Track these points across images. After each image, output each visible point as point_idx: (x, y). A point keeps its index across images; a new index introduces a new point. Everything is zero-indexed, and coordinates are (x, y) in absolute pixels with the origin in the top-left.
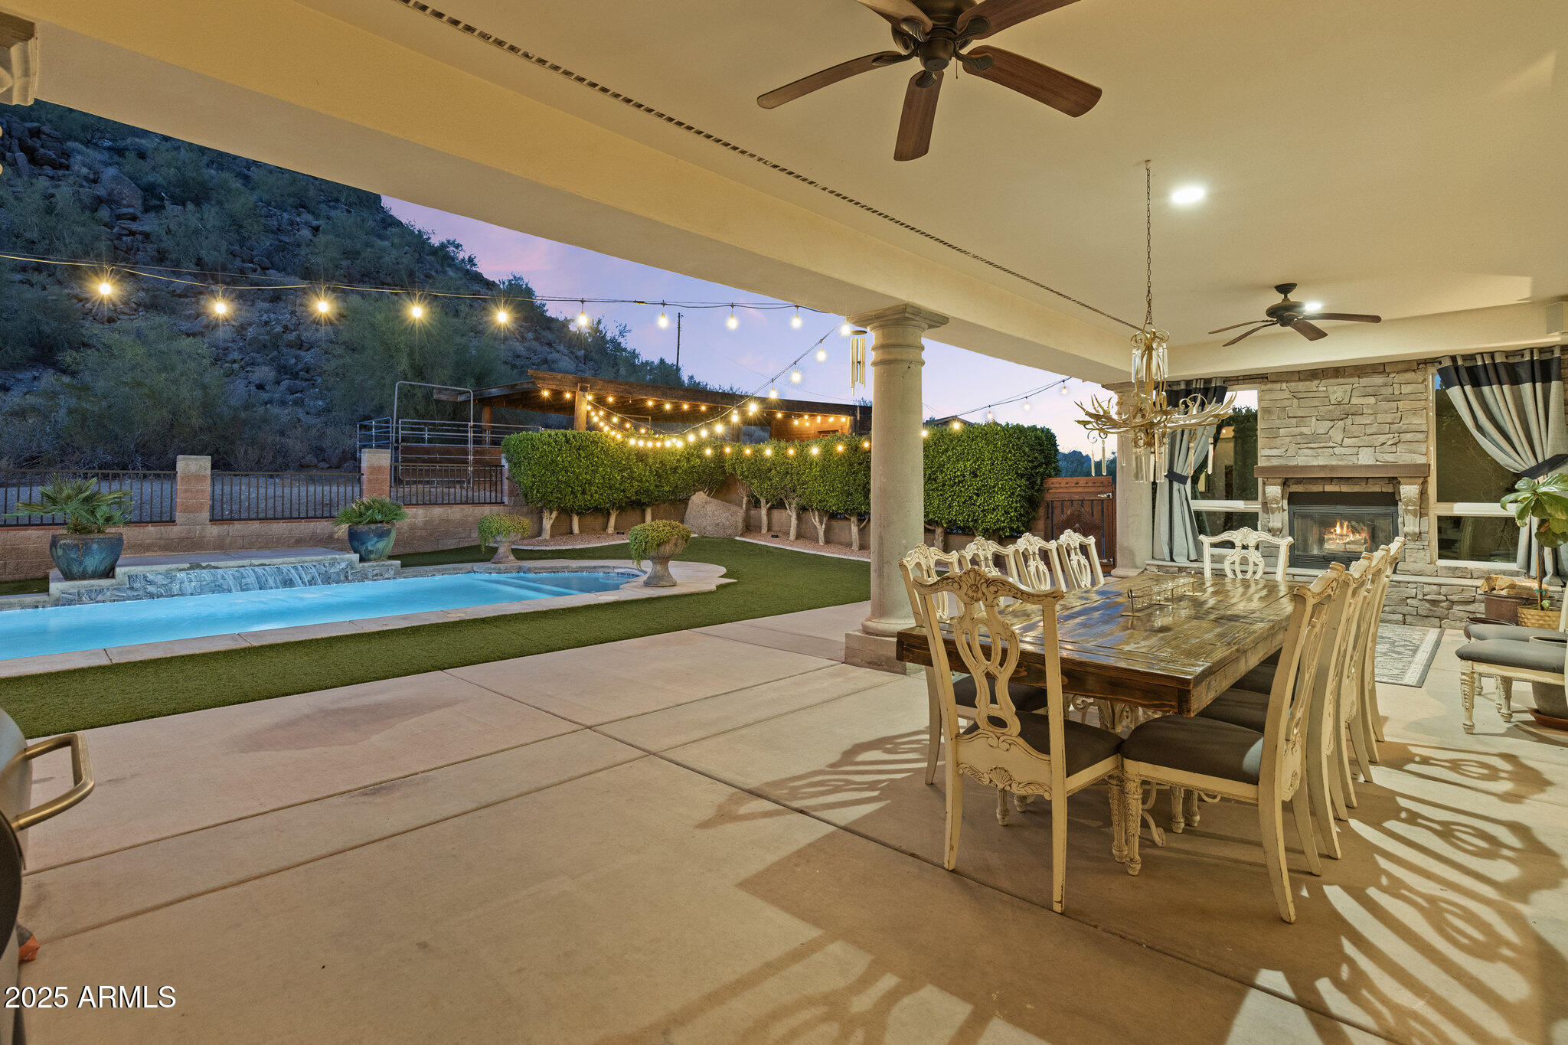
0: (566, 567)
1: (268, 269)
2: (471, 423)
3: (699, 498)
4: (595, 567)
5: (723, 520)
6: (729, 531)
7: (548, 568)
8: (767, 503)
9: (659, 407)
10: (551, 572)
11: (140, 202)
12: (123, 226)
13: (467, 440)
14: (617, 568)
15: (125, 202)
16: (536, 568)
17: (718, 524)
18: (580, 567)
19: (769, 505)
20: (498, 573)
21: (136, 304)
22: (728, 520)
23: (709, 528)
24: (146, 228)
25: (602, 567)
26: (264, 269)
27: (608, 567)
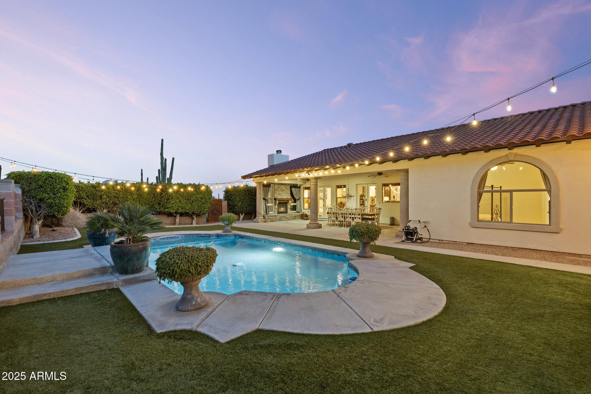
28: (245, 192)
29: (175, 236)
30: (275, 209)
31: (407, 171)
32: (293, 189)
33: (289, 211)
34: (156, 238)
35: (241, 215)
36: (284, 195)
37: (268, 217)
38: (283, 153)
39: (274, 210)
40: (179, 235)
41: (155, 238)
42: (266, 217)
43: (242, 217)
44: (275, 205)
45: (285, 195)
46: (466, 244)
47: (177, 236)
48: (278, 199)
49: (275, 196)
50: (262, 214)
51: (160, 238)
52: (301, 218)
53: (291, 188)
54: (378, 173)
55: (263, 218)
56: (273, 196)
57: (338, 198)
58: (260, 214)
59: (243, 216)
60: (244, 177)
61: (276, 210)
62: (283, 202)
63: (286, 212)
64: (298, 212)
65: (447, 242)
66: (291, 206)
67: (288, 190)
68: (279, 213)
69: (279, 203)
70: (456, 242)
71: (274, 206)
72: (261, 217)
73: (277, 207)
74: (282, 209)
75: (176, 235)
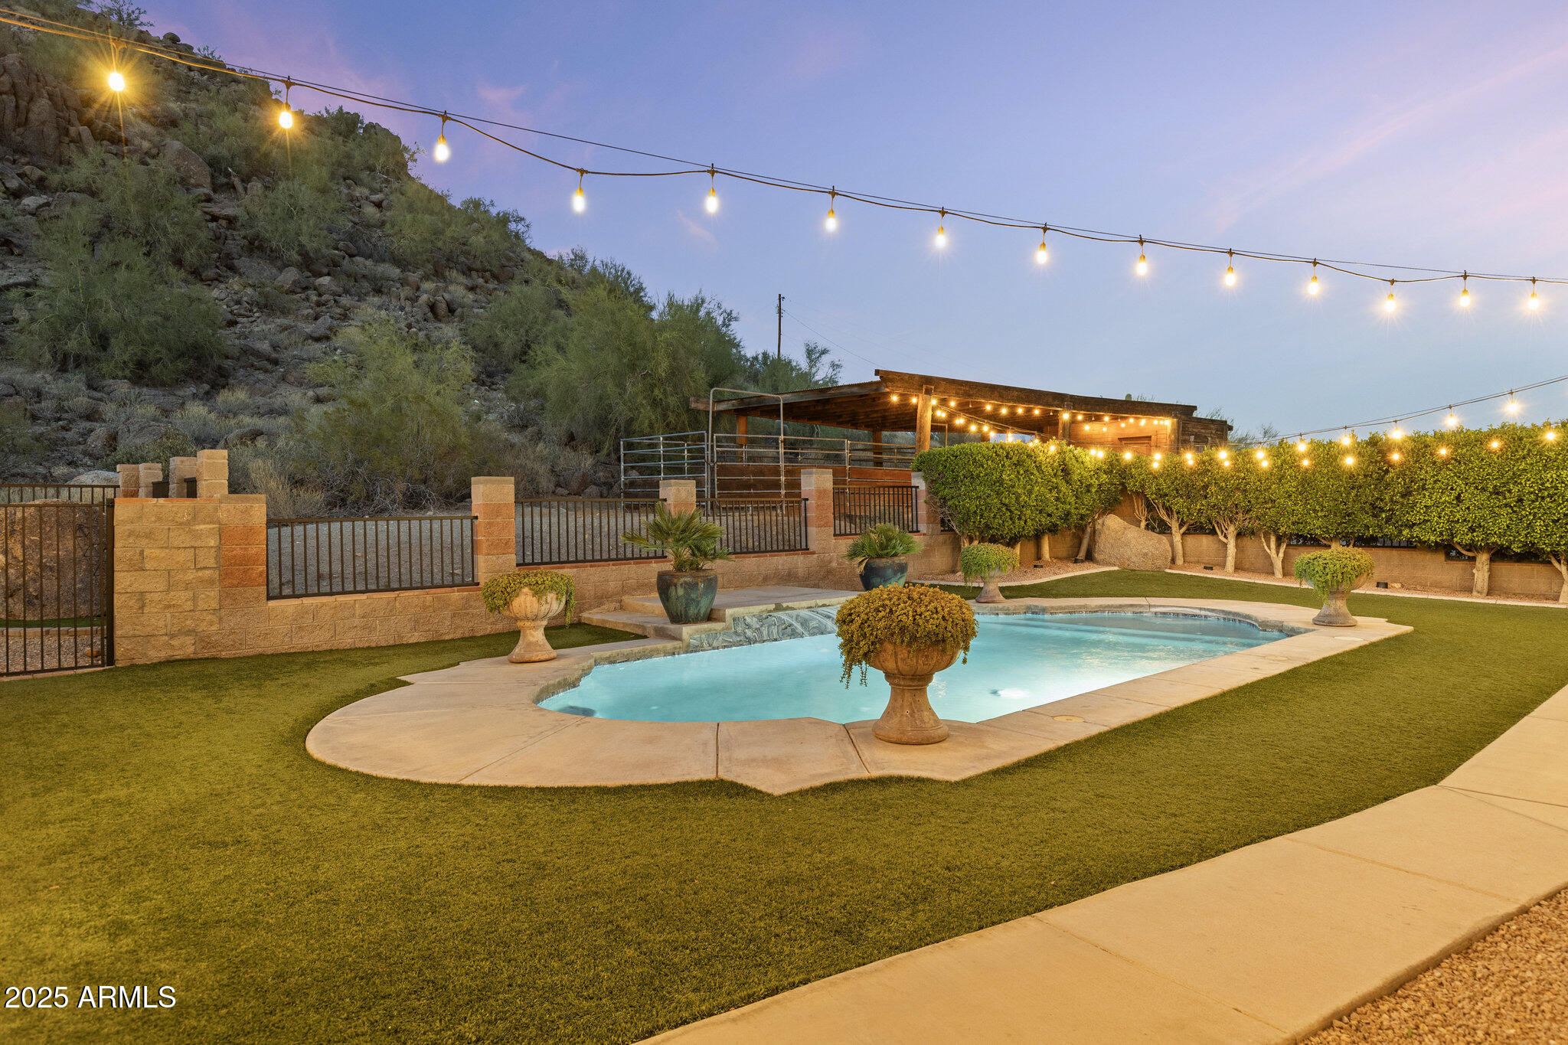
0: (1085, 606)
1: (354, 256)
2: (782, 437)
3: (1112, 523)
4: (1121, 606)
5: (1151, 549)
6: (1159, 563)
7: (1065, 608)
8: (1181, 526)
9: (1013, 414)
10: (1066, 613)
11: (209, 180)
12: (206, 210)
13: (779, 458)
14: (1155, 606)
15: (192, 181)
16: (1052, 608)
17: (1146, 554)
18: (1101, 606)
19: (1184, 529)
20: (1006, 614)
21: (248, 303)
22: (1157, 549)
23: (1134, 559)
24: (229, 211)
25: (1132, 606)
26: (351, 256)
27: (1141, 606)
29: (1197, 612)
34: (1141, 610)
40: (1208, 610)
41: (1136, 610)
47: (1203, 613)
51: (1154, 610)
75: (1200, 609)
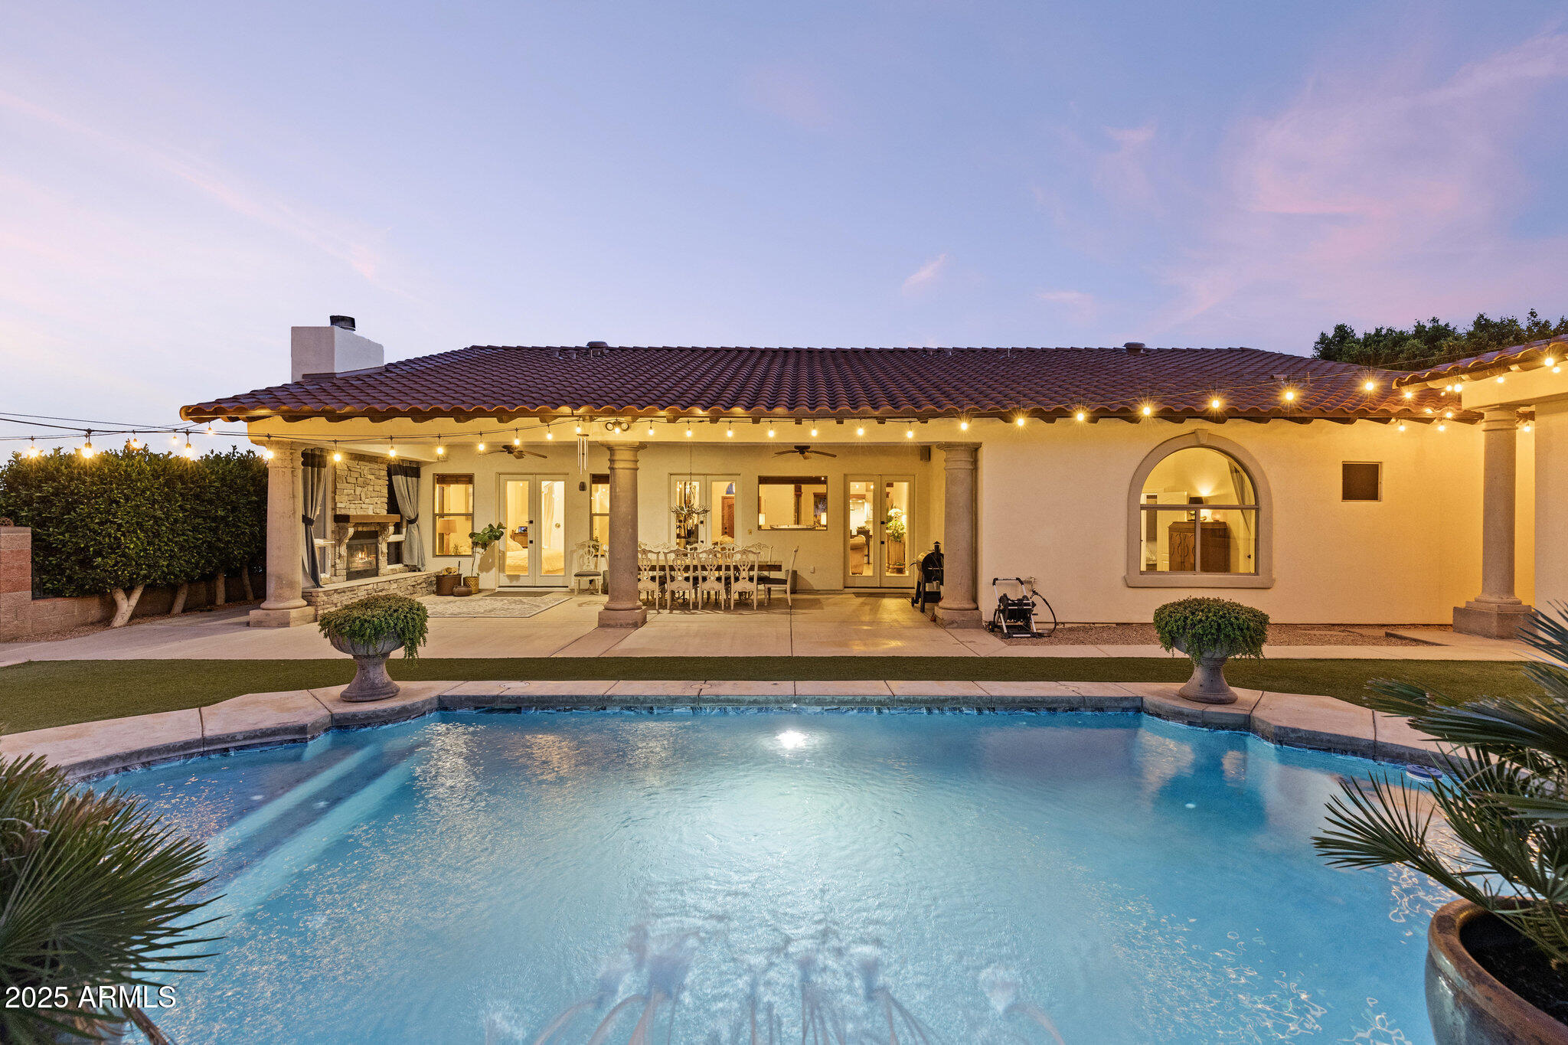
28: (169, 483)
30: (338, 561)
31: (974, 450)
32: (399, 480)
33: (385, 567)
35: (120, 596)
36: (367, 501)
37: (325, 598)
38: (359, 330)
39: (334, 566)
42: (319, 599)
43: (126, 606)
44: (339, 542)
45: (372, 505)
46: (1114, 625)
48: (356, 517)
49: (339, 505)
50: (299, 584)
52: (434, 588)
53: (390, 475)
54: (796, 447)
55: (305, 603)
56: (329, 505)
57: (597, 515)
58: (292, 585)
59: (134, 601)
60: (199, 413)
61: (341, 565)
62: (365, 529)
63: (375, 572)
64: (414, 569)
65: (1076, 625)
66: (389, 544)
67: (381, 482)
68: (352, 575)
69: (357, 535)
70: (1094, 624)
71: (334, 546)
72: (294, 598)
73: (343, 550)
74: (361, 560)
